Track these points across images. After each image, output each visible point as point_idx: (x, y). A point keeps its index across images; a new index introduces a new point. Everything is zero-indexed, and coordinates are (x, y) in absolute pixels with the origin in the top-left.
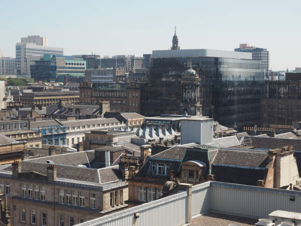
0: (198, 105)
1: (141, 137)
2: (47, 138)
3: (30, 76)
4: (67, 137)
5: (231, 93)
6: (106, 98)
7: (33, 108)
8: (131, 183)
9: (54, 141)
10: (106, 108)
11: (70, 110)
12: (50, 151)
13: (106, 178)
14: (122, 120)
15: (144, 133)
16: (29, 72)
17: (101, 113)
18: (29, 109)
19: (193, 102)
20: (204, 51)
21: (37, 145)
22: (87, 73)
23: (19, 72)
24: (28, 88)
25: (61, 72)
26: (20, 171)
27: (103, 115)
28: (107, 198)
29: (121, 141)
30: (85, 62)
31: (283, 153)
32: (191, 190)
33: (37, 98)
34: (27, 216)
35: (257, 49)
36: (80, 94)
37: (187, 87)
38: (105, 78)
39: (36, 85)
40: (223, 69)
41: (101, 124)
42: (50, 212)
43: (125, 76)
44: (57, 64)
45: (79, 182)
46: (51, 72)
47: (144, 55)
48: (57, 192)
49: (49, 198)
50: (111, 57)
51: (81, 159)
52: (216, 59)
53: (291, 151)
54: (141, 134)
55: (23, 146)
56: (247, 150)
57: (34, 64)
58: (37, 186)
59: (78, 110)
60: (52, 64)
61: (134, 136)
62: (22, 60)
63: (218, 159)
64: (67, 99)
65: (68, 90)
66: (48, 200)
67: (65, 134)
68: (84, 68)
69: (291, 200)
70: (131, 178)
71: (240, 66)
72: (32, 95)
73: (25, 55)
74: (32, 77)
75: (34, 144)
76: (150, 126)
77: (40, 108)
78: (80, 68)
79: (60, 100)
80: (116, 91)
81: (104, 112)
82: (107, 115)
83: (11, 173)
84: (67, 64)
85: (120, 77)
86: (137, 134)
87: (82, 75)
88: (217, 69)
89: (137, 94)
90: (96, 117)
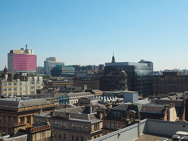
0: (126, 86)
1: (102, 100)
2: (61, 101)
3: (50, 74)
4: (70, 101)
5: (139, 81)
6: (85, 84)
7: (54, 88)
8: (104, 120)
9: (64, 103)
10: (86, 88)
11: (70, 89)
12: (65, 107)
13: (92, 118)
14: (93, 93)
15: (103, 98)
16: (50, 72)
17: (83, 90)
18: (52, 89)
19: (124, 84)
20: (127, 63)
21: (57, 104)
22: (75, 73)
23: (45, 73)
24: (50, 80)
25: (64, 72)
26: (54, 116)
27: (84, 91)
28: (93, 127)
29: (94, 102)
30: (74, 68)
31: (171, 106)
32: (140, 123)
33: (54, 84)
34: (57, 135)
35: (148, 62)
36: (74, 82)
37: (121, 79)
38: (83, 75)
39: (53, 78)
40: (136, 70)
41: (84, 95)
42: (67, 133)
43: (92, 74)
44: (62, 69)
45: (80, 120)
46: (60, 73)
47: (99, 65)
48: (70, 124)
49: (67, 127)
50: (85, 66)
51: (79, 110)
52: (133, 66)
53: (174, 105)
54: (102, 99)
55: (53, 104)
56: (153, 105)
57: (52, 69)
58: (61, 122)
59: (73, 89)
60: (60, 69)
61: (99, 100)
62: (47, 68)
63: (142, 109)
64: (68, 84)
65: (67, 80)
66: (67, 128)
67: (69, 99)
68: (73, 71)
69: (183, 126)
70: (104, 118)
71: (143, 69)
72: (52, 83)
73: (48, 65)
74: (51, 75)
75: (56, 104)
76: (105, 95)
77: (57, 88)
78: (72, 71)
79: (66, 85)
80: (89, 80)
81: (85, 90)
82: (86, 91)
83: (50, 116)
84: (66, 69)
85: (89, 74)
86: (101, 99)
87: (73, 74)
88: (133, 70)
89: (99, 82)
90: (82, 92)
